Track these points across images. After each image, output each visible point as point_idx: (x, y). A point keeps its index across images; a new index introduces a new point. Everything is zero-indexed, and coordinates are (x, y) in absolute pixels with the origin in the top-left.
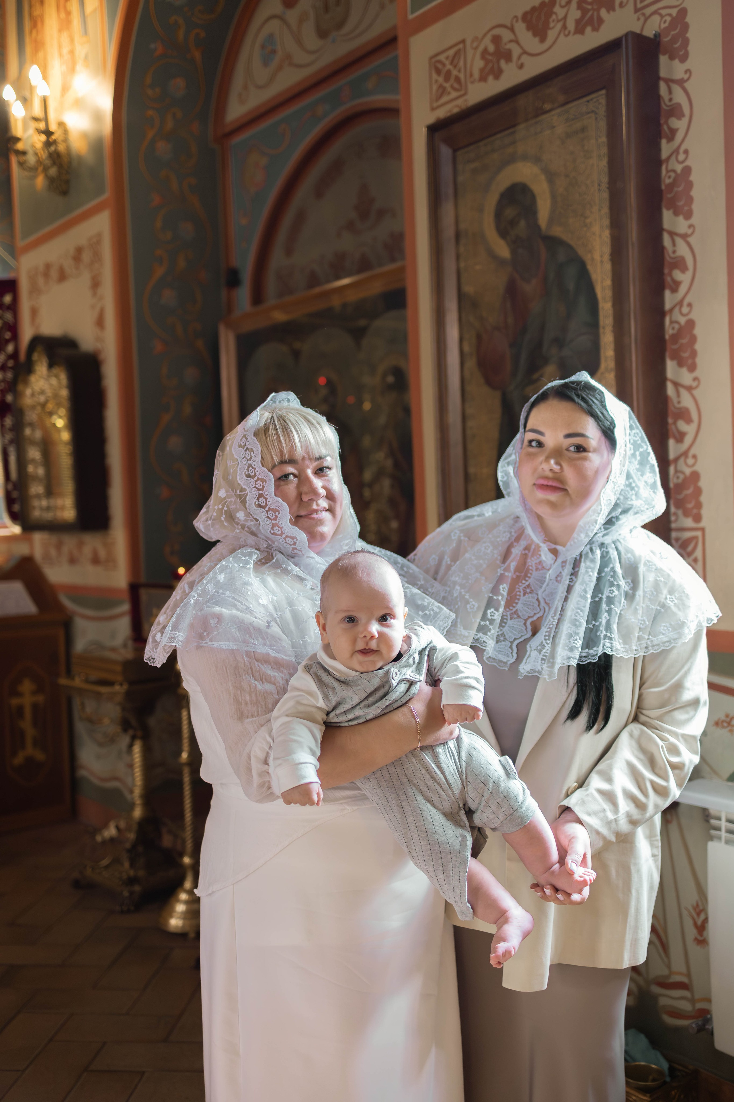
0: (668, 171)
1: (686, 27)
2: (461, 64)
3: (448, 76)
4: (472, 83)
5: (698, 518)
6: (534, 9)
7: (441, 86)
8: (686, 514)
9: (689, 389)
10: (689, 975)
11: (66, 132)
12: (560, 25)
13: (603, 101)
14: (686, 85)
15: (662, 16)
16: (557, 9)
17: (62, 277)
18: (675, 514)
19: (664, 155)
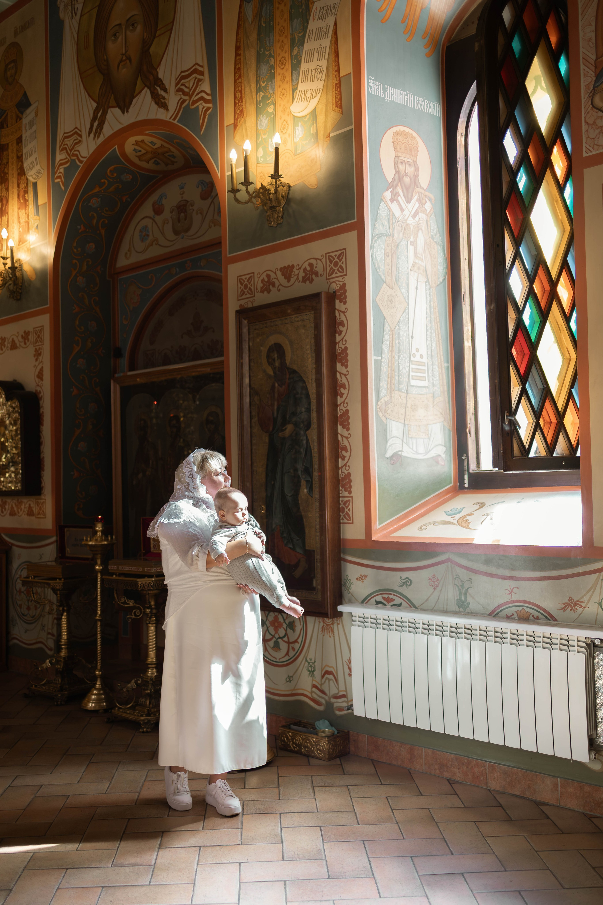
0: (339, 347)
1: (345, 291)
2: (252, 282)
3: (246, 287)
4: (257, 292)
5: (350, 492)
6: (285, 267)
7: (242, 290)
8: (346, 491)
9: (347, 438)
10: (346, 691)
11: (21, 265)
12: (296, 277)
13: (312, 316)
14: (346, 314)
15: (337, 284)
16: (295, 270)
17: (14, 346)
18: (341, 490)
19: (337, 341)
